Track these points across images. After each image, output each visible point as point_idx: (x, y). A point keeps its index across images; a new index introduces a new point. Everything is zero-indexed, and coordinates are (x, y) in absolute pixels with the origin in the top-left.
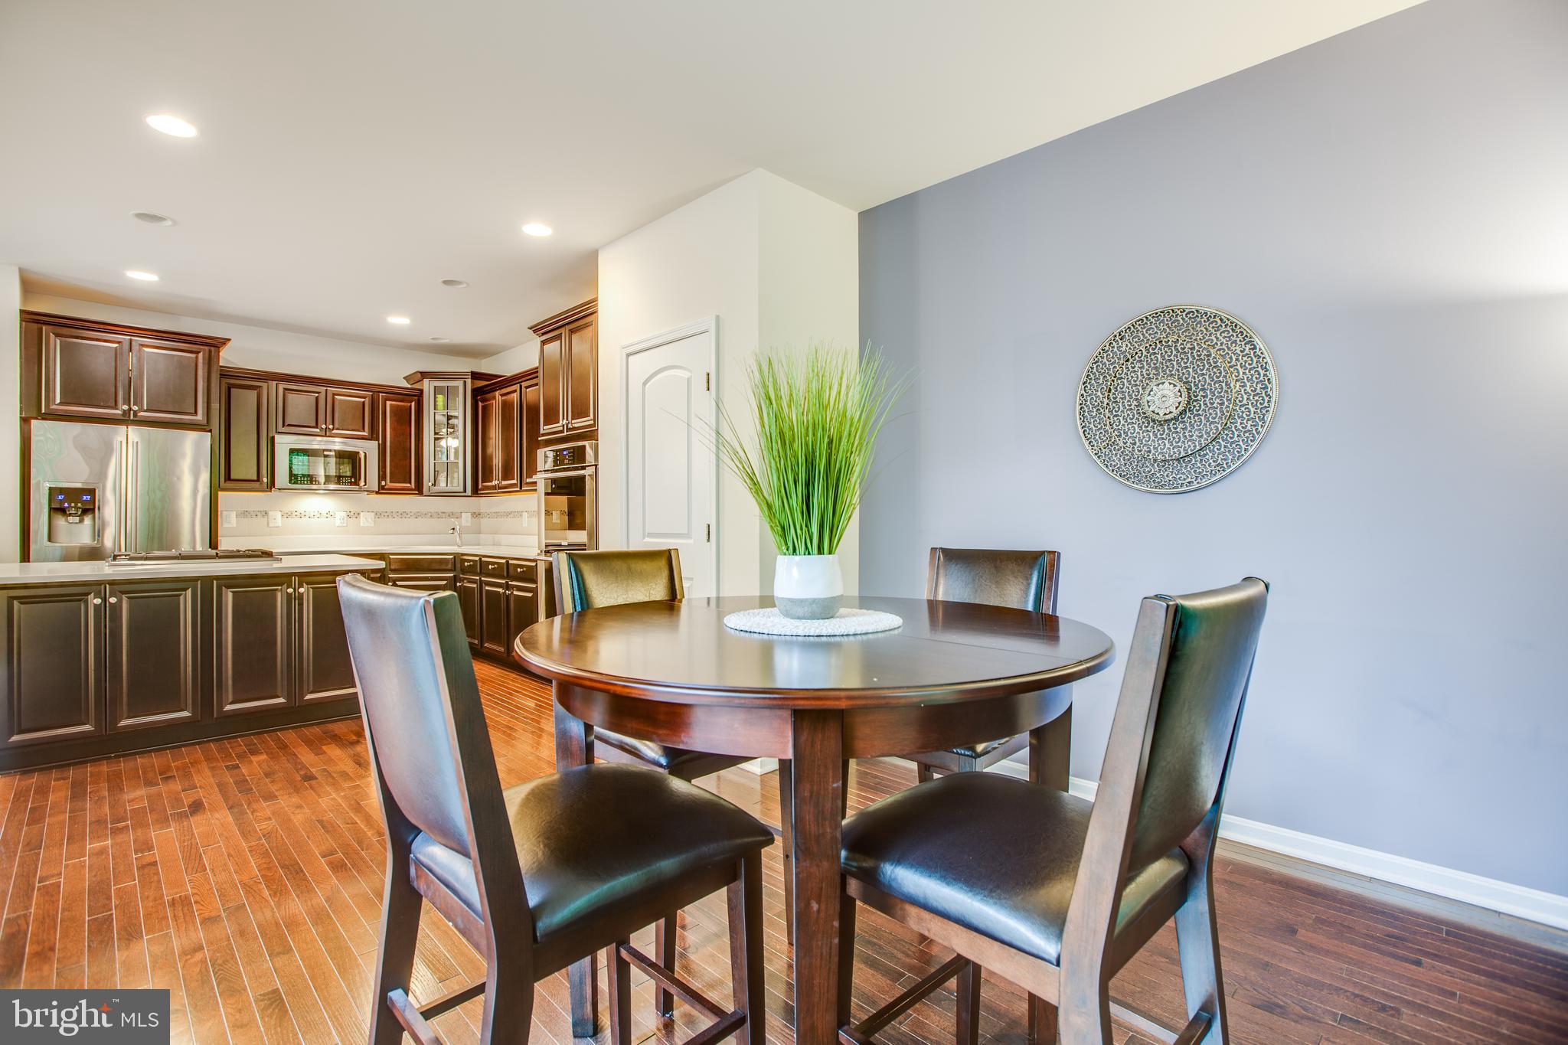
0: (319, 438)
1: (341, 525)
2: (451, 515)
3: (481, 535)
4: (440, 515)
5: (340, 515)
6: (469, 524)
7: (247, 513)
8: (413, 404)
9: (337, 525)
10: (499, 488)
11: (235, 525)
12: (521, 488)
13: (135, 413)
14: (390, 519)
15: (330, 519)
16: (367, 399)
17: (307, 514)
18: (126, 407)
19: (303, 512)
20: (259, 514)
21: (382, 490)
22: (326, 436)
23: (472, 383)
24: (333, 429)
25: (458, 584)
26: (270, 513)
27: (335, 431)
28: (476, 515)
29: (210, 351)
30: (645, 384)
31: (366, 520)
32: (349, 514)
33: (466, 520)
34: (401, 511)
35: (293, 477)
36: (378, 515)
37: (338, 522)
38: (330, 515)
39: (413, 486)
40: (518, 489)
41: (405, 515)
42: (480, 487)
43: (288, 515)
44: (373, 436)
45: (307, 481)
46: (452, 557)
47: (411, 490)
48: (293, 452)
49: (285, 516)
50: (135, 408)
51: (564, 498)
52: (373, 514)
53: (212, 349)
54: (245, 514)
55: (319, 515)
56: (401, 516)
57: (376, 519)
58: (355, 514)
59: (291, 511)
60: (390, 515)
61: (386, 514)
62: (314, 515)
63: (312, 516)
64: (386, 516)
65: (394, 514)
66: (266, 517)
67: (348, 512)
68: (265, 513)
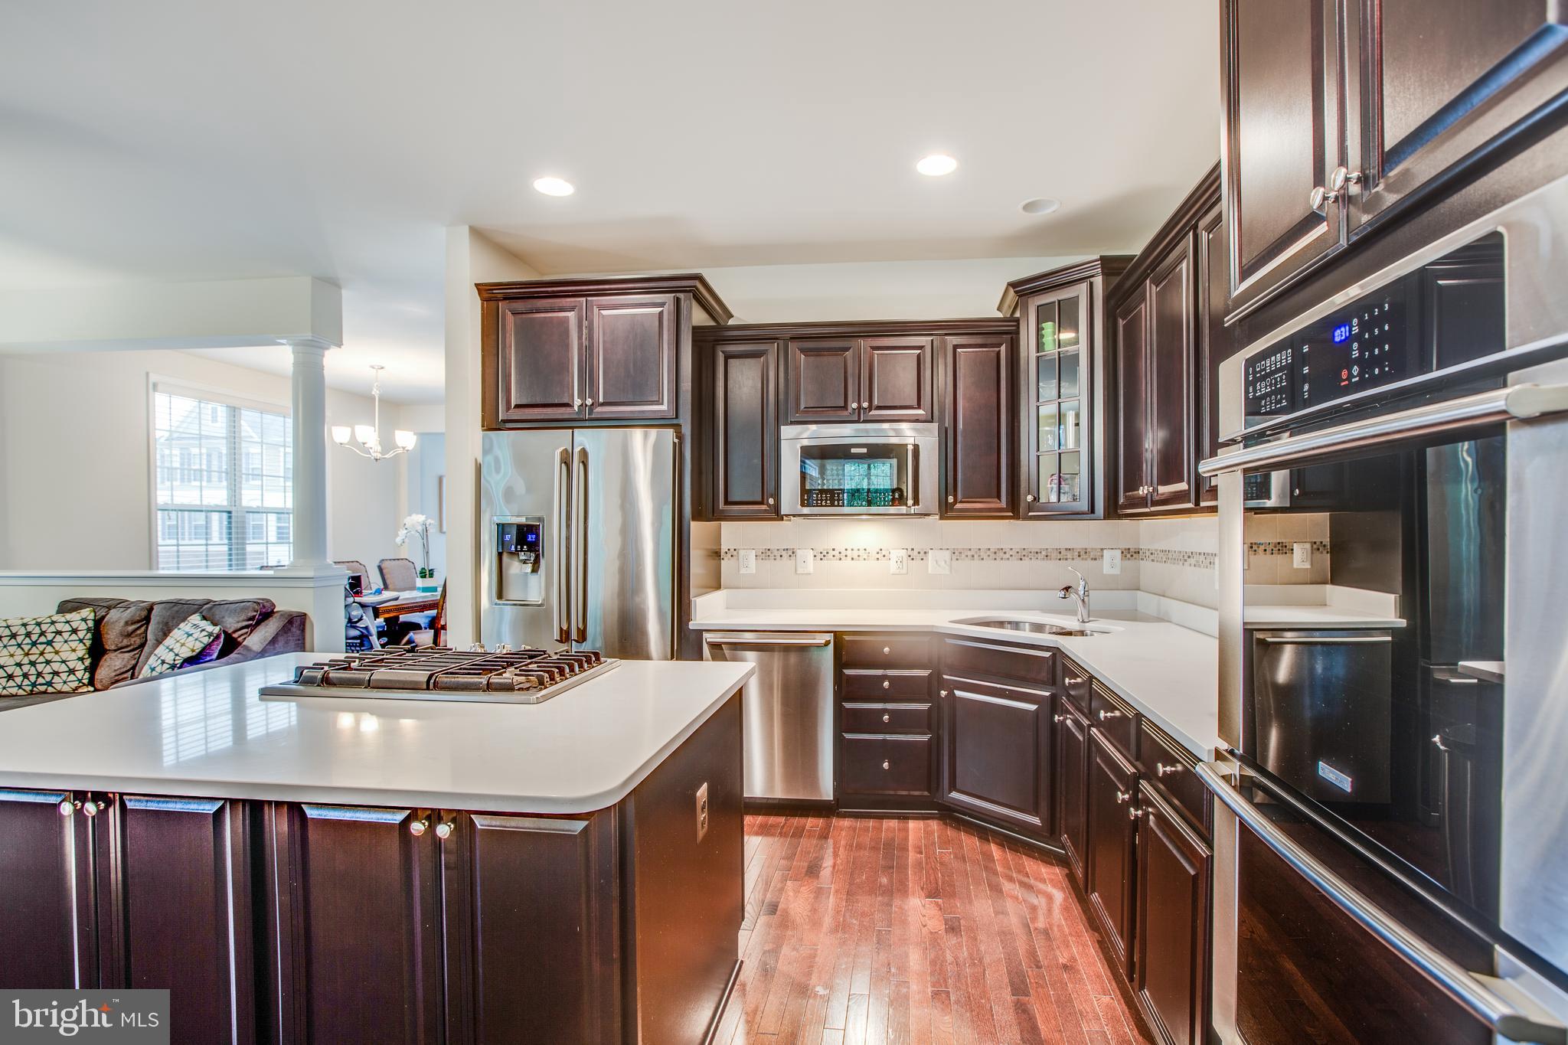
0: (847, 426)
1: (897, 572)
2: (1083, 554)
3: (1138, 592)
4: (1062, 554)
5: (897, 554)
6: (1116, 571)
7: (769, 553)
8: (1003, 348)
9: (891, 572)
10: (1155, 503)
11: (754, 572)
12: (1197, 503)
14: (977, 562)
15: (883, 561)
17: (849, 553)
19: (843, 550)
20: (783, 553)
21: (946, 510)
22: (858, 422)
24: (870, 408)
25: (1056, 718)
26: (799, 552)
27: (873, 412)
28: (1131, 554)
29: (678, 300)
31: (937, 563)
32: (910, 552)
33: (1111, 563)
34: (994, 547)
35: (808, 496)
36: (957, 554)
37: (893, 566)
38: (882, 555)
39: (1003, 504)
40: (1190, 505)
41: (1002, 554)
42: (1121, 501)
43: (823, 556)
44: (935, 415)
45: (826, 500)
46: (1047, 654)
47: (1001, 510)
48: (808, 453)
49: (818, 558)
50: (591, 400)
51: (1323, 518)
52: (947, 554)
53: (681, 296)
54: (766, 554)
55: (866, 556)
56: (994, 556)
57: (955, 562)
58: (919, 553)
59: (824, 550)
60: (976, 554)
61: (969, 553)
62: (859, 556)
63: (855, 557)
64: (970, 557)
65: (982, 553)
66: (793, 558)
67: (910, 550)
68: (793, 553)
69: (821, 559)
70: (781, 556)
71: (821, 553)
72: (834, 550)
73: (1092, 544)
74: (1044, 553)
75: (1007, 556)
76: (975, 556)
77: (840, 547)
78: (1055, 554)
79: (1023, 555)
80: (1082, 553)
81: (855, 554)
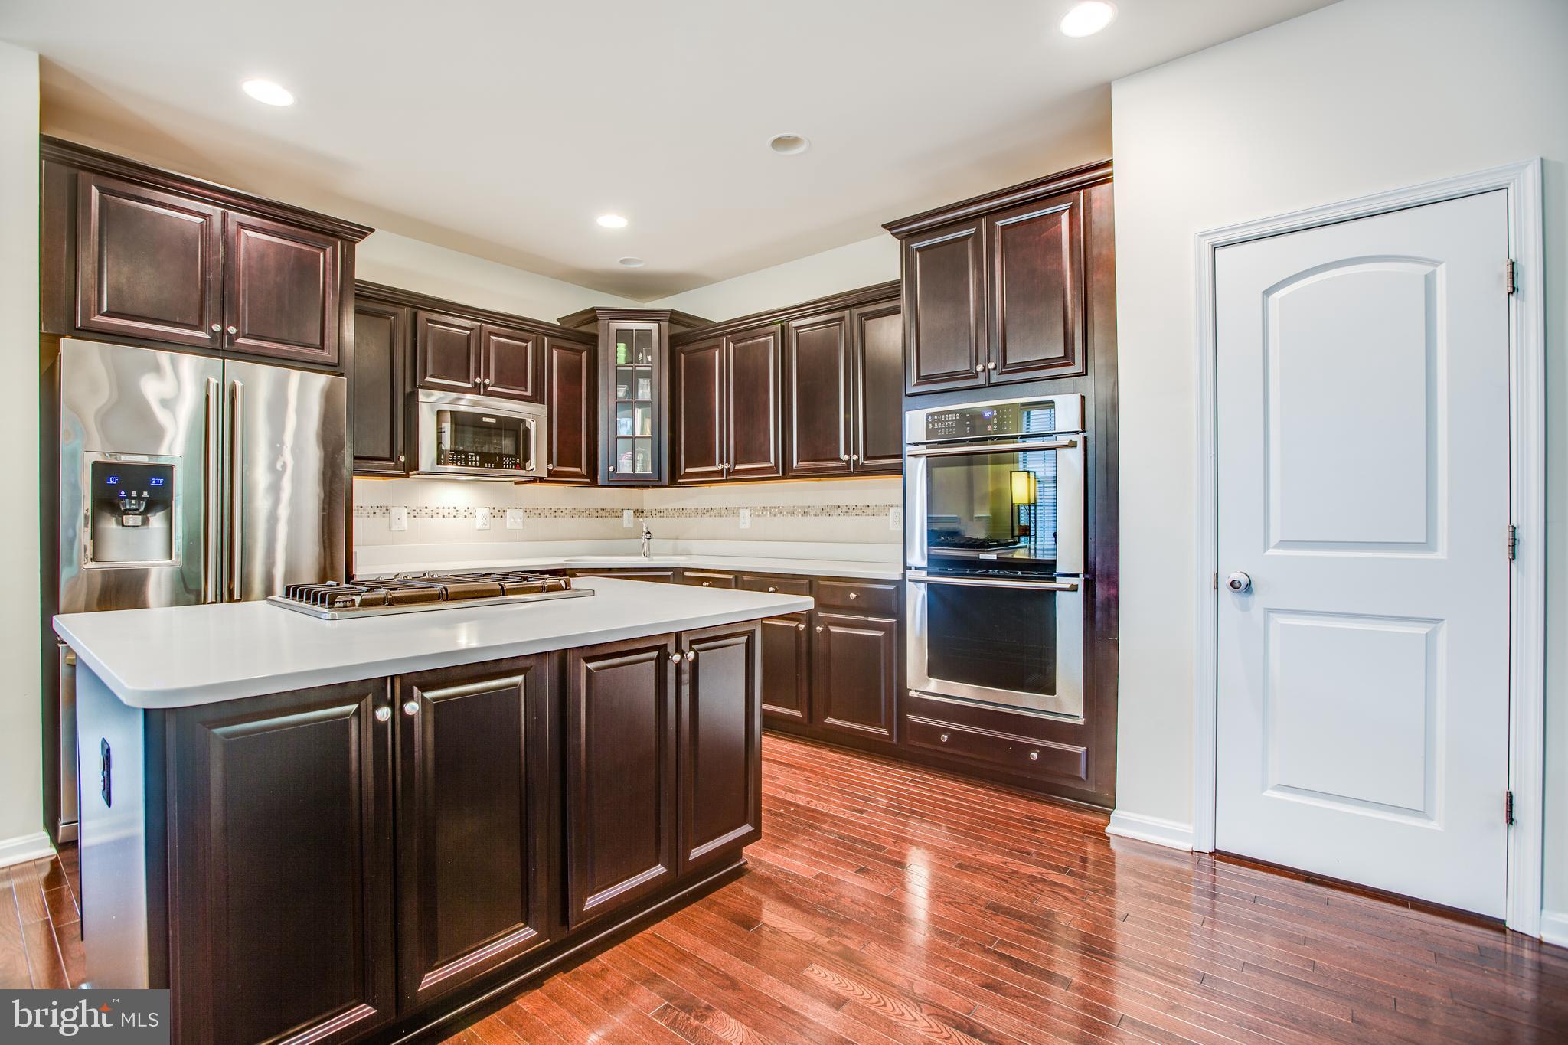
0: (469, 396)
1: (482, 527)
2: (613, 513)
4: (598, 513)
5: (481, 512)
6: (631, 526)
9: (478, 527)
13: (232, 339)
14: (542, 518)
15: (470, 519)
16: (530, 343)
17: (440, 511)
18: (217, 328)
19: (435, 508)
20: (377, 511)
21: (553, 477)
22: (480, 394)
23: (670, 327)
24: (489, 385)
26: (393, 511)
27: (491, 388)
28: (639, 513)
29: (342, 249)
30: (1267, 293)
31: (514, 519)
32: (492, 511)
33: (627, 520)
34: (554, 507)
35: (444, 456)
36: (528, 512)
37: (479, 523)
38: (468, 513)
39: (582, 471)
41: (560, 513)
43: (415, 513)
44: (536, 398)
45: (461, 461)
48: (442, 416)
49: (412, 515)
50: (232, 330)
52: (521, 512)
53: (346, 245)
55: (455, 513)
56: (554, 514)
57: (526, 518)
58: (499, 511)
59: (417, 508)
60: (540, 513)
61: (537, 512)
62: (449, 514)
63: (446, 514)
64: (537, 515)
65: (546, 511)
66: (387, 515)
67: (492, 508)
68: (387, 510)
69: (415, 517)
70: (375, 513)
71: (414, 511)
72: (426, 508)
73: (617, 506)
74: (587, 512)
75: (563, 514)
76: (542, 514)
77: (432, 506)
78: (594, 514)
79: (574, 513)
80: (611, 512)
81: (446, 511)
